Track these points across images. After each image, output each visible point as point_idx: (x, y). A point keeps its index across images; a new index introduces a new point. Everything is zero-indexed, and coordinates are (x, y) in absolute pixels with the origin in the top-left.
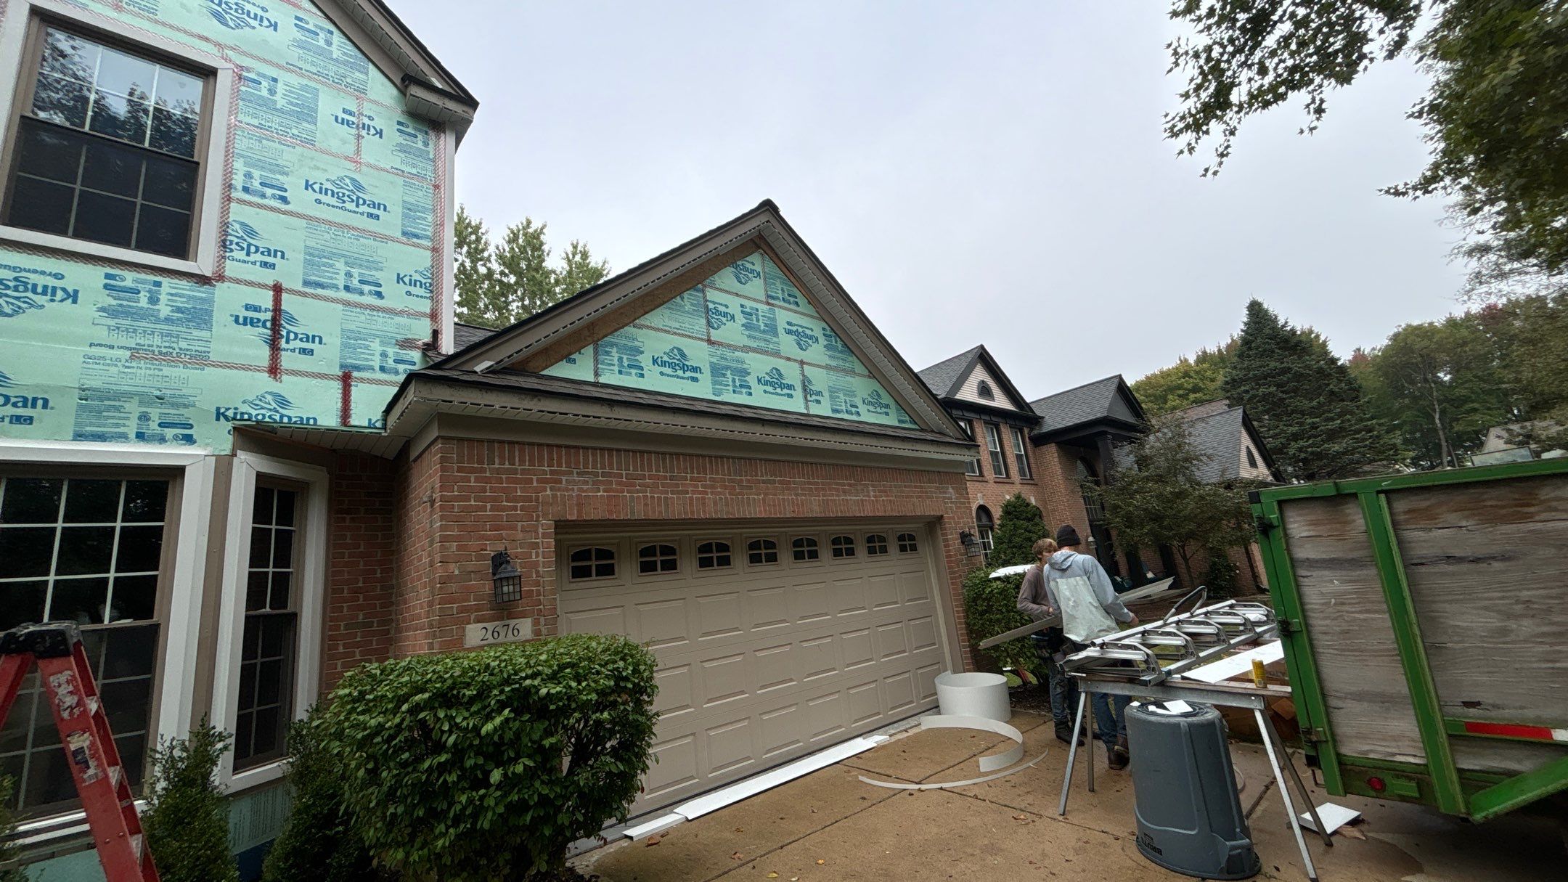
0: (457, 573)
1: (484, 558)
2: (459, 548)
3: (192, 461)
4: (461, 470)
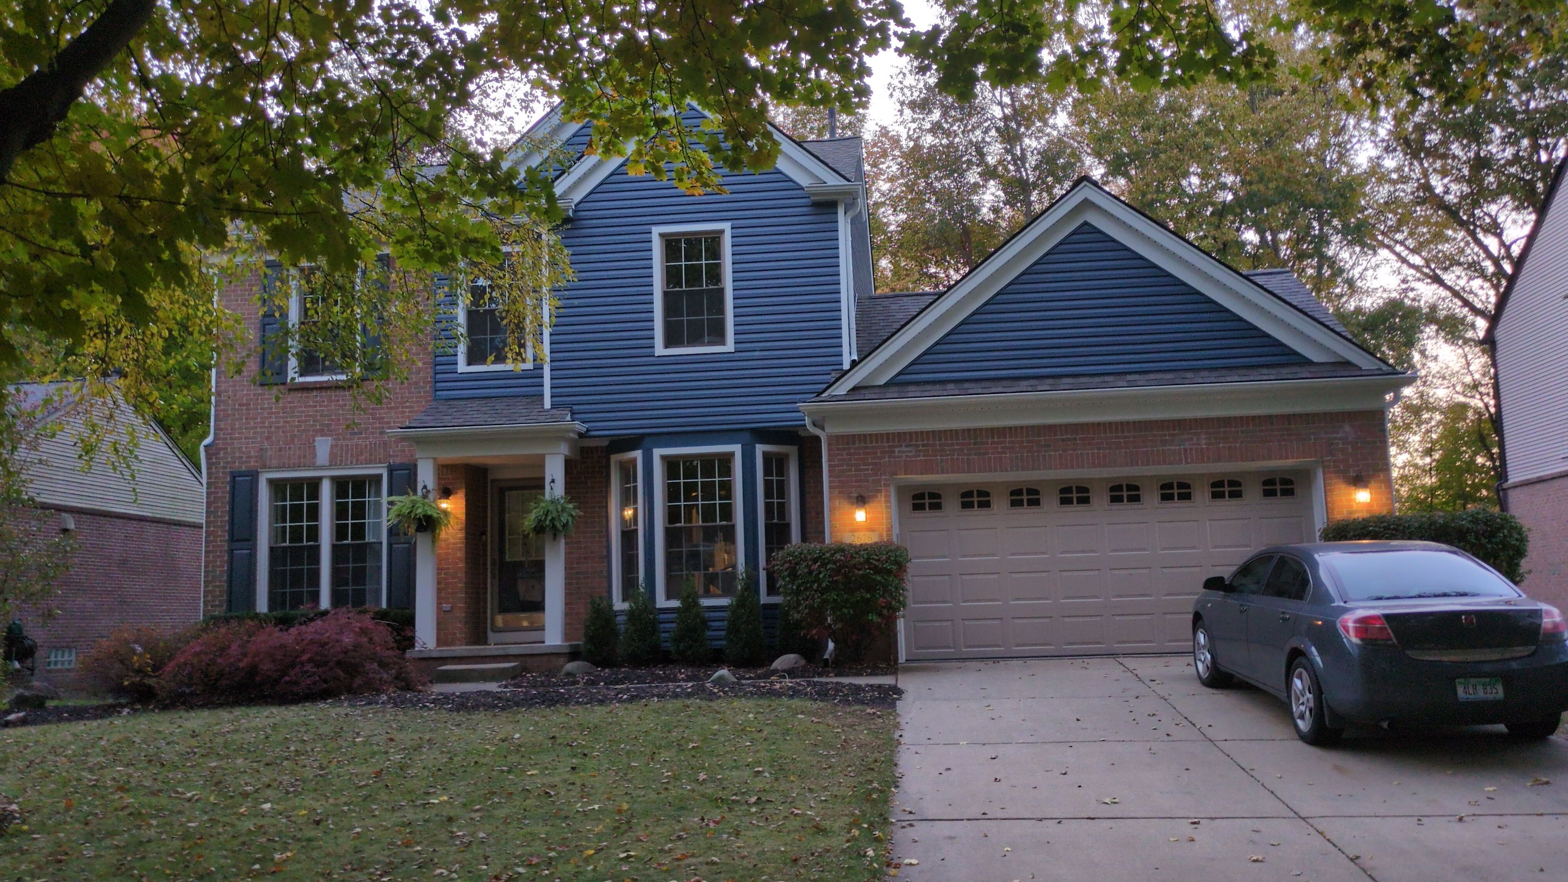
0: (838, 505)
2: (839, 492)
3: (736, 449)
4: (838, 449)
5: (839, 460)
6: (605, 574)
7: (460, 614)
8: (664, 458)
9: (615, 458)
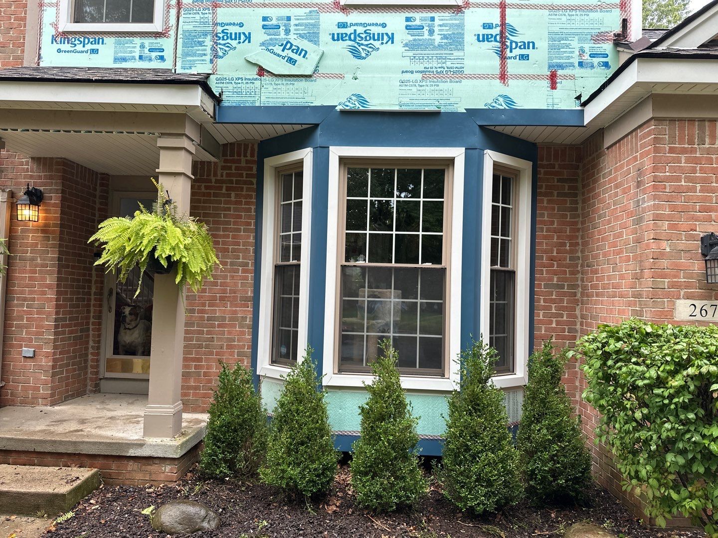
0: (668, 250)
1: (693, 238)
2: (671, 227)
3: (458, 154)
4: (672, 150)
5: (673, 169)
6: (248, 322)
7: (46, 362)
8: (343, 160)
9: (270, 163)
